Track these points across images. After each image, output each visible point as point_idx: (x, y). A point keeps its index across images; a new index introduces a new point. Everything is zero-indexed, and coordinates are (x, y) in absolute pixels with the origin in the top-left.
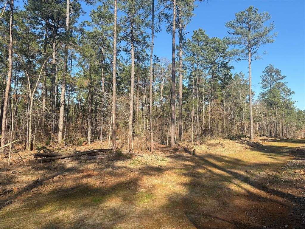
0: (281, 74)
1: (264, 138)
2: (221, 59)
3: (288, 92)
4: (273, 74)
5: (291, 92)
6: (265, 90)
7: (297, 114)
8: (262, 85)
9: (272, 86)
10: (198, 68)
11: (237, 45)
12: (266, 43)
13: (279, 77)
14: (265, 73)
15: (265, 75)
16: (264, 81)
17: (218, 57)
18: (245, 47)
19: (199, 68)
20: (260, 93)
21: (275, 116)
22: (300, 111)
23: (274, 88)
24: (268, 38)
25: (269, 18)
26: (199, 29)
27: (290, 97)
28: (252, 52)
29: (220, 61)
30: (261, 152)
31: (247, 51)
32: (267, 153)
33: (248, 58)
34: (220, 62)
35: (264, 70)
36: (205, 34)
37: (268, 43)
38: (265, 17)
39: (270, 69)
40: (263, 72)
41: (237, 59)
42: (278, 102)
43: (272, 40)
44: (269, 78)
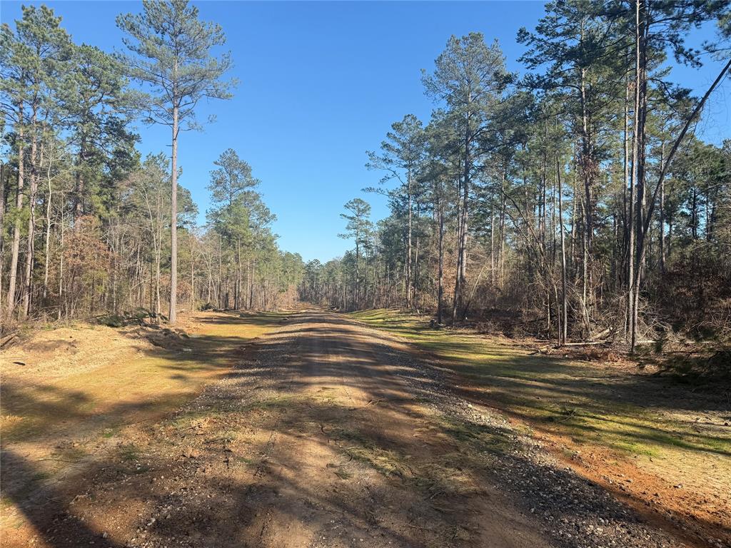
0: (252, 174)
1: (208, 314)
2: (109, 108)
3: (265, 215)
4: (236, 172)
5: (270, 215)
6: (218, 204)
7: (283, 260)
8: (212, 192)
9: (233, 198)
10: (35, 118)
11: (146, 83)
12: (213, 96)
13: (248, 180)
14: (221, 167)
15: (221, 170)
16: (218, 183)
17: (100, 100)
18: (165, 92)
19: (38, 117)
20: (209, 211)
21: (238, 263)
22: (288, 255)
23: (237, 203)
24: (219, 87)
25: (221, 40)
26: (42, 7)
27: (268, 226)
28: (181, 109)
29: (106, 113)
30: (169, 359)
31: (169, 105)
32: (179, 363)
33: (171, 122)
34: (107, 116)
35: (217, 158)
36: (60, 28)
37: (219, 97)
38: (214, 35)
39: (230, 159)
40: (216, 163)
41: (146, 119)
42: (244, 234)
43: (227, 93)
44: (228, 178)
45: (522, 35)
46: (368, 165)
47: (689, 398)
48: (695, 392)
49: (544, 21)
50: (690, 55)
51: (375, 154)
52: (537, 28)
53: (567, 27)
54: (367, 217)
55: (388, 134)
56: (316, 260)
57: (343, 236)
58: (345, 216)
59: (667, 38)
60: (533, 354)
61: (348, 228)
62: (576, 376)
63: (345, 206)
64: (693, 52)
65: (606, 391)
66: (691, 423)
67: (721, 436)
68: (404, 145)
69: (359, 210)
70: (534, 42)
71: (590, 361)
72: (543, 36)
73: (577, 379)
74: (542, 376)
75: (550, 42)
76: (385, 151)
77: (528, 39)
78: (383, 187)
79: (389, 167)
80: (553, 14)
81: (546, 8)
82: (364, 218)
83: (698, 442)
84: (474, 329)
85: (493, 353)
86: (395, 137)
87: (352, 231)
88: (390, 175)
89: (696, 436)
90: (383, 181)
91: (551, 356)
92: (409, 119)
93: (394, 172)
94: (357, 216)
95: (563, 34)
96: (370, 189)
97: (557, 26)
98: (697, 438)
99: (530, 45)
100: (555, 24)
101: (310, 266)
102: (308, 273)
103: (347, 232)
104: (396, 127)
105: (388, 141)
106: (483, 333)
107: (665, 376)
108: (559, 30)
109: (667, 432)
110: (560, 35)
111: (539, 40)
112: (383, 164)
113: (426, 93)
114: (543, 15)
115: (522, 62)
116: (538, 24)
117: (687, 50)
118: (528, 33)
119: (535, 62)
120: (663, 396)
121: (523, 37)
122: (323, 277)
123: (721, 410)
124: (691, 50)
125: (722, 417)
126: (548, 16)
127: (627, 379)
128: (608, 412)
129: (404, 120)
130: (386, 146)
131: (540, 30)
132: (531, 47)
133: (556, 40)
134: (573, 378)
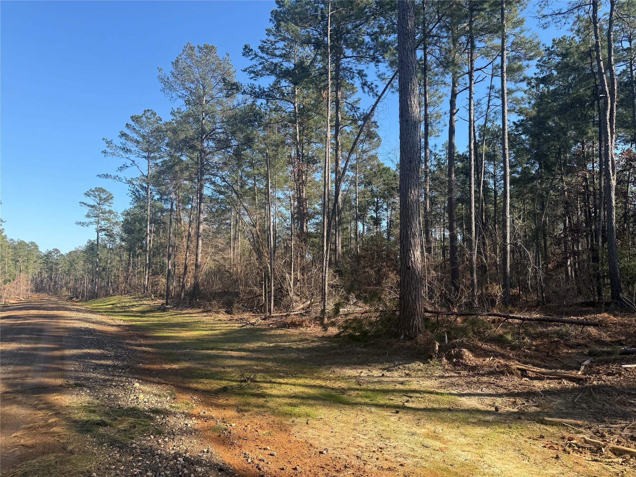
45: (247, 50)
46: (105, 152)
47: (359, 354)
48: (363, 348)
49: (265, 42)
50: (372, 88)
51: (114, 142)
52: (260, 47)
53: (284, 52)
54: (109, 206)
55: (127, 124)
56: (56, 250)
57: (83, 224)
58: (85, 204)
59: (356, 72)
60: (243, 326)
61: (88, 216)
62: (271, 343)
63: (86, 194)
64: (373, 86)
65: (292, 354)
66: (356, 377)
67: (377, 387)
68: (143, 137)
69: (101, 199)
70: (257, 58)
71: (289, 328)
72: (265, 55)
73: (271, 345)
74: (240, 346)
75: (270, 60)
76: (123, 140)
77: (251, 54)
78: (121, 175)
79: (127, 156)
80: (272, 38)
81: (266, 32)
82: (106, 207)
83: (358, 396)
84: (200, 308)
85: (205, 329)
86: (134, 129)
87: (93, 220)
88: (129, 163)
89: (358, 390)
90: (121, 169)
91: (257, 327)
92: (148, 114)
93: (133, 161)
94: (99, 204)
95: (280, 56)
96: (106, 176)
97: (276, 49)
98: (356, 392)
99: (253, 60)
100: (274, 47)
101: (49, 255)
102: (46, 262)
103: (87, 220)
104: (135, 119)
105: (127, 131)
106: (206, 312)
107: (344, 336)
108: (277, 52)
109: (333, 389)
110: (278, 56)
111: (261, 58)
112: (121, 152)
113: (163, 90)
114: (265, 38)
115: (247, 73)
116: (260, 44)
117: (369, 83)
118: (252, 50)
119: (257, 74)
120: (339, 354)
121: (248, 52)
122: (63, 267)
123: (381, 363)
124: (372, 84)
125: (380, 369)
126: (269, 39)
127: (313, 341)
128: (287, 375)
129: (144, 114)
130: (123, 135)
131: (261, 48)
132: (254, 62)
133: (276, 60)
134: (268, 345)
